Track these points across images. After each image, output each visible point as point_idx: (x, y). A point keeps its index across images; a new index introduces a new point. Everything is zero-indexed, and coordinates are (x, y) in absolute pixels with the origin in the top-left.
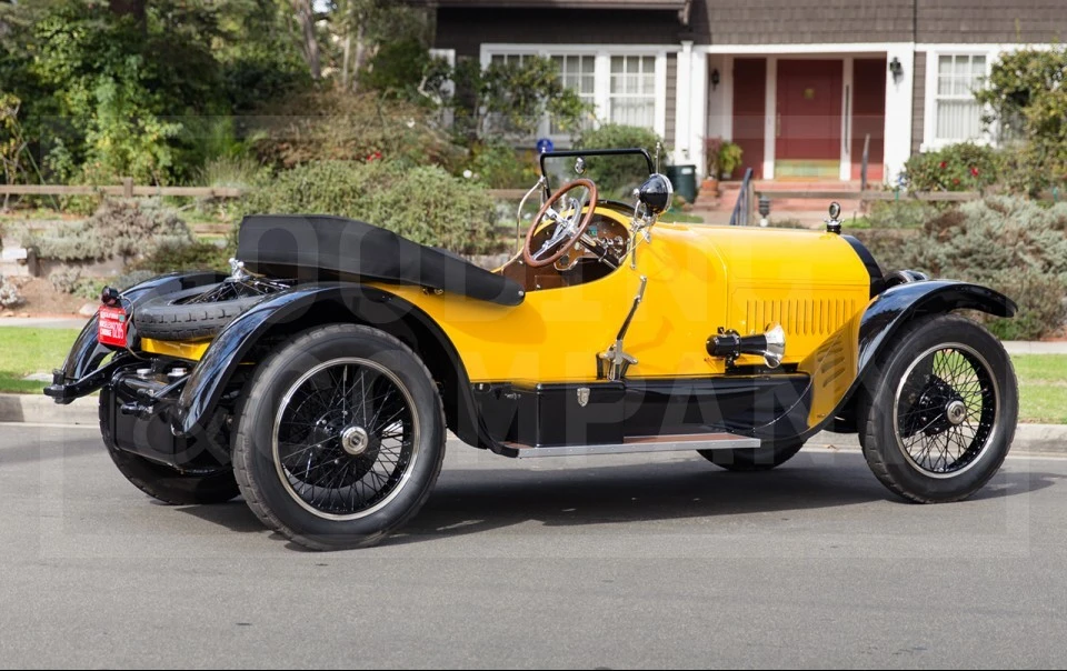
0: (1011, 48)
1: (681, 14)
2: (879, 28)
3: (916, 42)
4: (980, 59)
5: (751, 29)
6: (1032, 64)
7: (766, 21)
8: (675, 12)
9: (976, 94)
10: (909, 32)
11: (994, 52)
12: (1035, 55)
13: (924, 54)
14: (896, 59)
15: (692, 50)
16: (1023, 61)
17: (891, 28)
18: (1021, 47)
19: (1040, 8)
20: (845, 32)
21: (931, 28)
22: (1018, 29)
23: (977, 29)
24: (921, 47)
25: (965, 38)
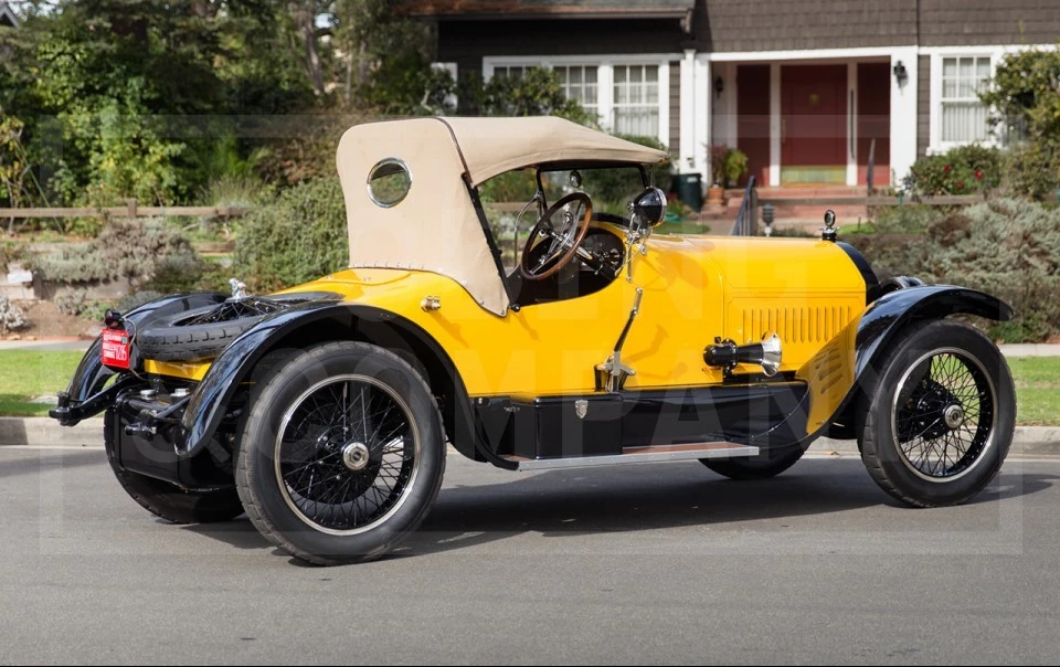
0: (1014, 49)
1: (683, 23)
2: (882, 32)
3: (919, 45)
4: (985, 61)
5: (754, 36)
6: (1037, 65)
7: (768, 28)
8: (677, 20)
9: (980, 96)
10: (913, 35)
11: (998, 54)
12: (1039, 55)
13: (928, 57)
14: (900, 63)
15: (695, 58)
16: (1027, 61)
17: (894, 31)
18: (1026, 48)
19: (1043, 8)
20: (848, 37)
21: (934, 31)
22: (1022, 30)
23: (981, 30)
24: (924, 51)
25: (969, 40)
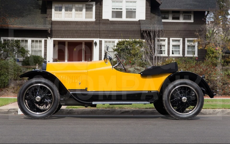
0: (120, 40)
1: (48, 31)
2: (92, 35)
3: (100, 38)
4: (114, 42)
5: (63, 35)
7: (67, 33)
8: (47, 30)
9: (114, 49)
10: (99, 36)
11: (117, 41)
12: (126, 41)
13: (101, 41)
14: (96, 42)
15: (50, 39)
16: (124, 42)
17: (94, 35)
18: (123, 40)
19: (126, 31)
20: (84, 36)
21: (103, 35)
22: (122, 36)
23: (113, 36)
24: (101, 39)
25: (110, 38)
